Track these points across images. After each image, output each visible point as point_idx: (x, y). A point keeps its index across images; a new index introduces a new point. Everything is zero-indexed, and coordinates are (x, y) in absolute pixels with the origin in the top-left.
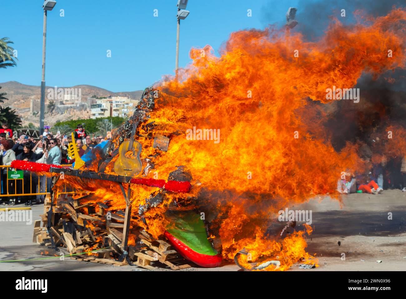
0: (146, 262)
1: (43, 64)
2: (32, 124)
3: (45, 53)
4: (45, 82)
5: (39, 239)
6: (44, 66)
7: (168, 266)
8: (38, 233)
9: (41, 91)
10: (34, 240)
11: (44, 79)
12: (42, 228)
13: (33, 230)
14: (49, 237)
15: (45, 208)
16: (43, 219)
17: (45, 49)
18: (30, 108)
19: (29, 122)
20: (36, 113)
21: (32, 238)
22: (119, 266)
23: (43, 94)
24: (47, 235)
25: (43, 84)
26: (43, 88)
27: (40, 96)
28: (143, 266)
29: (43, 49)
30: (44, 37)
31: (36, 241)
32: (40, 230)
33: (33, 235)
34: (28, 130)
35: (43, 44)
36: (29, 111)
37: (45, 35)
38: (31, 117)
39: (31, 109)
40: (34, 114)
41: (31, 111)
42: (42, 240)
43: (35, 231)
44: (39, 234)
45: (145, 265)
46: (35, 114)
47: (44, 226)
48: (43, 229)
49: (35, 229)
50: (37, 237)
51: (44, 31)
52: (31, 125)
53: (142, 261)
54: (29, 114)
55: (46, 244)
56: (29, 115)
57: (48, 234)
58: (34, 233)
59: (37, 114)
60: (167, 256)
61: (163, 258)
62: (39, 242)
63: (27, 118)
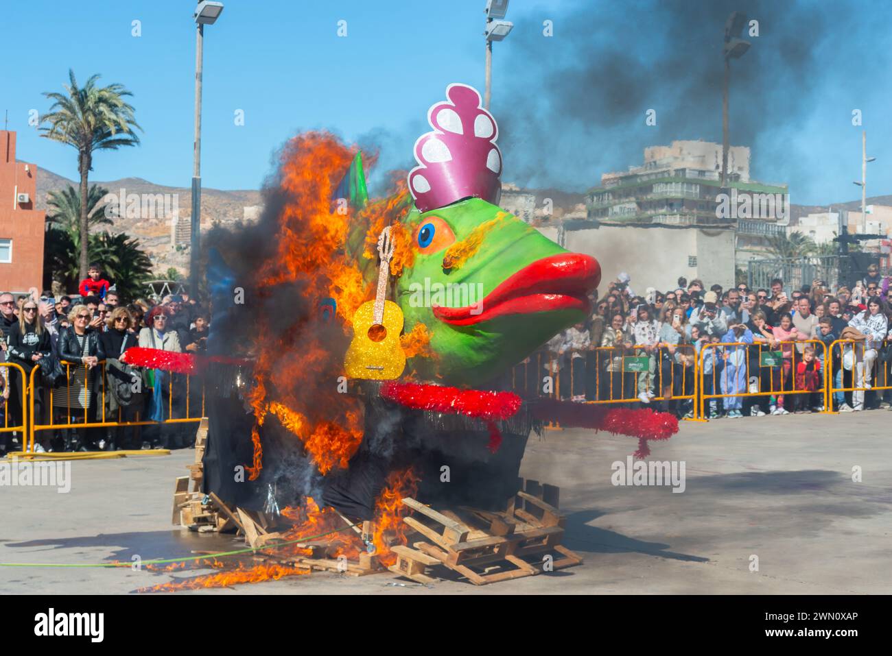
0: (416, 568)
1: (195, 141)
2: (175, 270)
3: (200, 116)
4: (200, 179)
5: (186, 518)
6: (197, 146)
7: (463, 576)
8: (182, 505)
9: (193, 199)
10: (176, 520)
11: (198, 173)
12: (190, 493)
13: (173, 498)
14: (206, 514)
15: (199, 451)
16: (193, 474)
17: (200, 109)
18: (169, 236)
19: (170, 267)
20: (184, 246)
21: (171, 516)
22: (357, 575)
23: (196, 205)
24: (203, 510)
25: (196, 183)
26: (196, 191)
27: (190, 210)
28: (409, 576)
29: (196, 108)
30: (197, 82)
31: (179, 521)
32: (187, 497)
33: (172, 508)
34: (166, 284)
35: (197, 96)
36: (169, 242)
37: (200, 77)
38: (173, 254)
39: (173, 238)
40: (179, 248)
41: (173, 243)
42: (191, 520)
43: (177, 501)
44: (185, 507)
45: (412, 574)
46: (181, 248)
47: (196, 490)
48: (194, 497)
49: (175, 497)
50: (181, 512)
51: (197, 70)
52: (172, 273)
53: (407, 564)
54: (168, 250)
55: (201, 529)
56: (168, 252)
57: (205, 507)
58: (176, 505)
59: (185, 249)
60: (460, 554)
61: (452, 558)
62: (185, 524)
63: (164, 258)
